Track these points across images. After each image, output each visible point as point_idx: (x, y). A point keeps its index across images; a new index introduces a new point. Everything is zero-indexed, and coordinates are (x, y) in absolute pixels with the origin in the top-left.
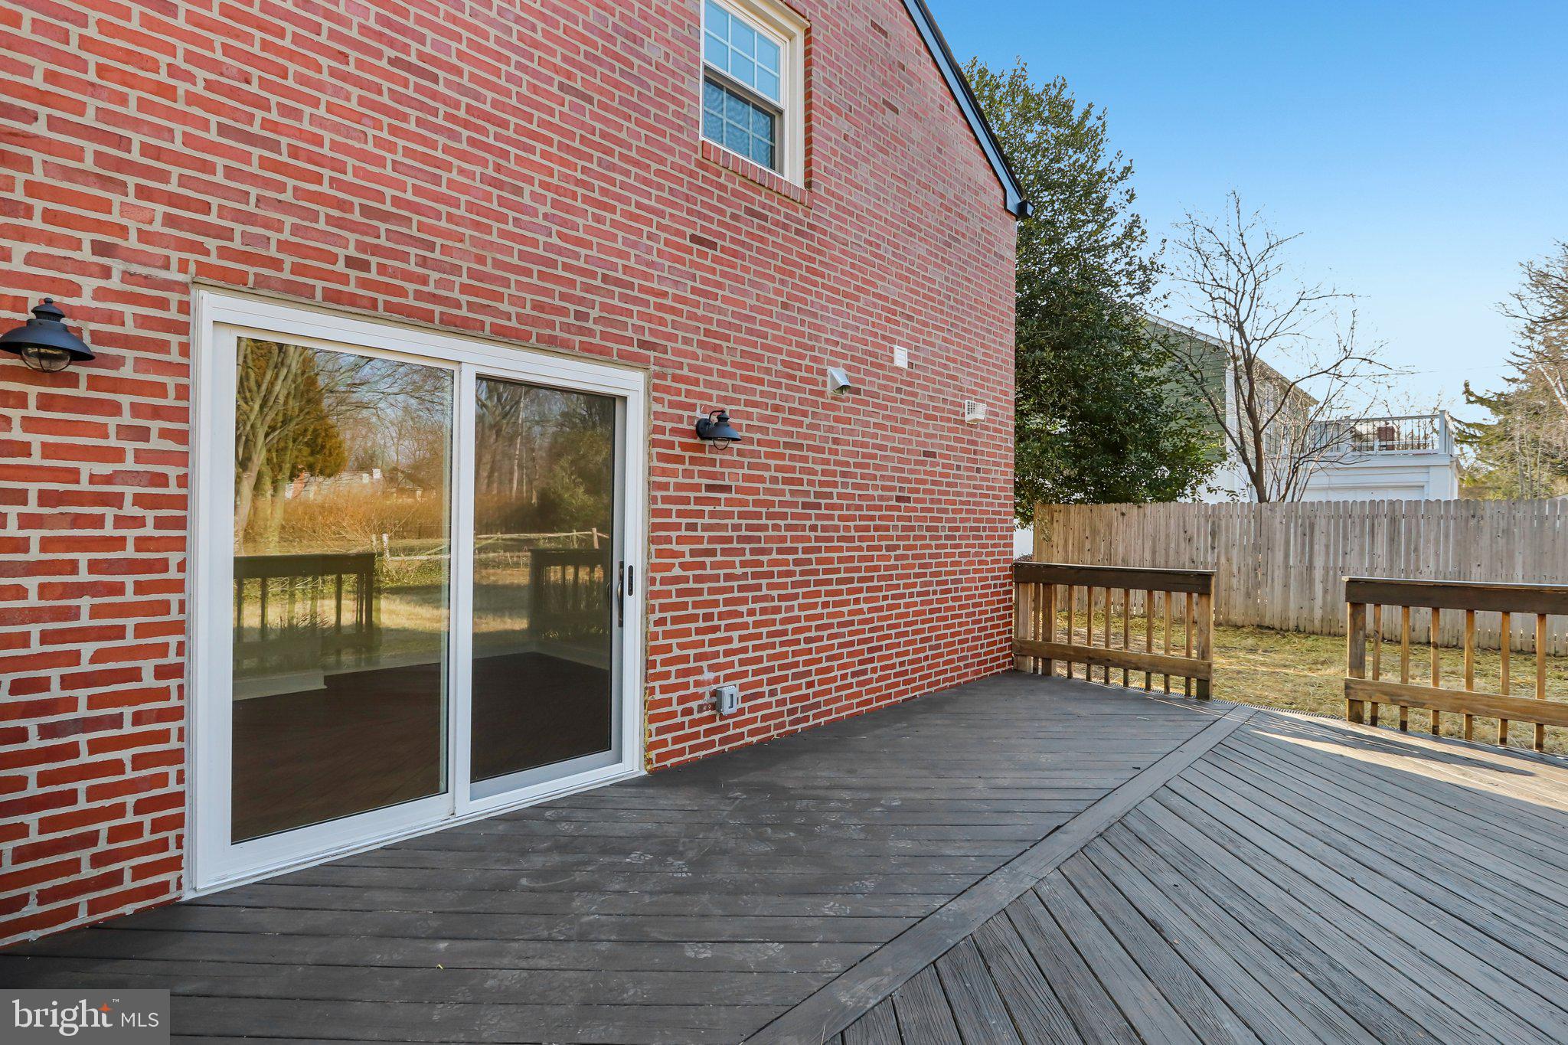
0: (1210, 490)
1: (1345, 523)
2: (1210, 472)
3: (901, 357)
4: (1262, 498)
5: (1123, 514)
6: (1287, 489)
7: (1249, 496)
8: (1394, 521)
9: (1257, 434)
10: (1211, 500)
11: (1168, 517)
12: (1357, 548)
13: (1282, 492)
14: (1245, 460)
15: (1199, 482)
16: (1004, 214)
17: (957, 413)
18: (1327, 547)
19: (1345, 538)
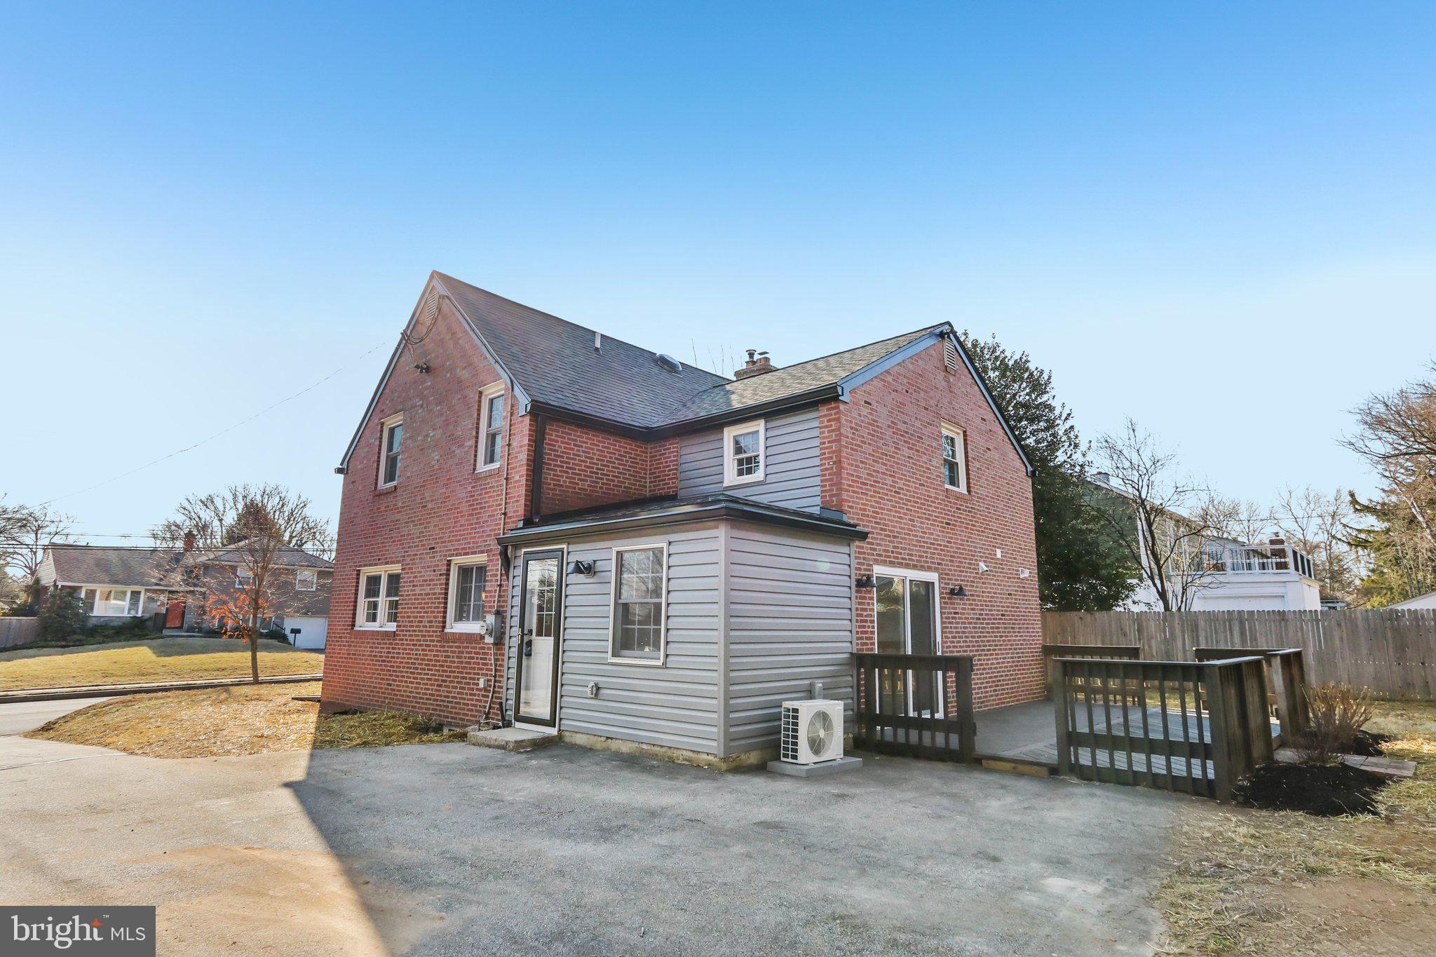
0: (1134, 602)
1: (1215, 624)
2: (1133, 590)
3: (999, 555)
4: (1167, 608)
5: (1081, 618)
6: (1182, 601)
7: (1160, 607)
8: (1242, 623)
9: (1159, 568)
10: (1135, 609)
11: (1110, 621)
12: (1223, 638)
13: (1179, 605)
14: (1155, 585)
15: (1127, 597)
16: (1027, 478)
17: (1017, 574)
18: (1206, 638)
19: (1216, 633)
